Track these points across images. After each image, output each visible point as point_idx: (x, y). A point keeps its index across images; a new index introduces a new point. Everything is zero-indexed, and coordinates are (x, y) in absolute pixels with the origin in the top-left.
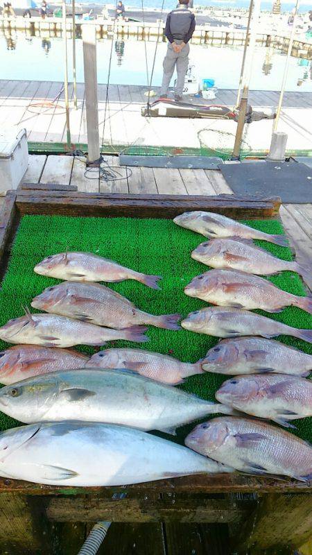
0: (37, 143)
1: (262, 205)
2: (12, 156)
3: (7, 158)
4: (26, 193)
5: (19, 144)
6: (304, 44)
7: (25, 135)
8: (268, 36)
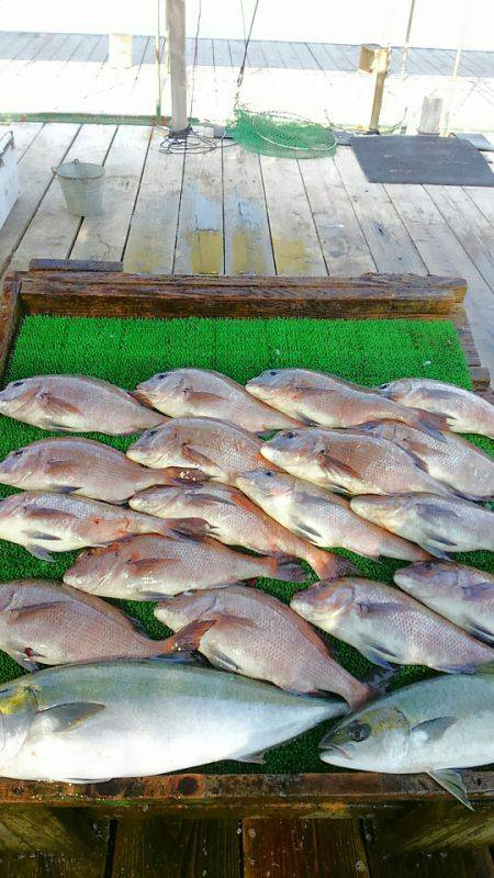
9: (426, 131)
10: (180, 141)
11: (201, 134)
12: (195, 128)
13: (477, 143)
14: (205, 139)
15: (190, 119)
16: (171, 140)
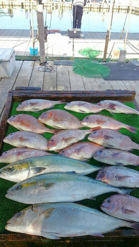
0: (21, 56)
1: (127, 95)
2: (9, 61)
3: (7, 61)
5: (12, 56)
7: (14, 52)
8: (128, 7)
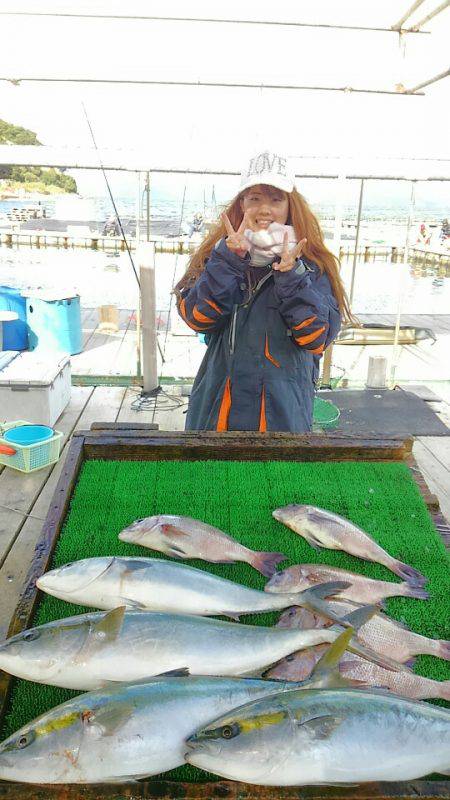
0: (100, 377)
1: (389, 444)
2: (52, 384)
3: (46, 386)
4: (96, 433)
5: (61, 373)
6: (441, 256)
8: (394, 248)
9: (373, 386)
10: (150, 399)
11: (170, 393)
12: (165, 387)
13: (423, 395)
14: (172, 397)
15: (160, 378)
16: (142, 399)
